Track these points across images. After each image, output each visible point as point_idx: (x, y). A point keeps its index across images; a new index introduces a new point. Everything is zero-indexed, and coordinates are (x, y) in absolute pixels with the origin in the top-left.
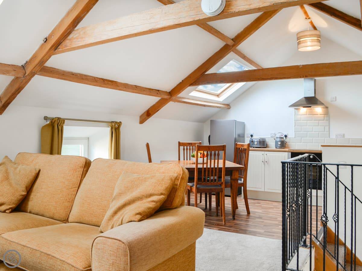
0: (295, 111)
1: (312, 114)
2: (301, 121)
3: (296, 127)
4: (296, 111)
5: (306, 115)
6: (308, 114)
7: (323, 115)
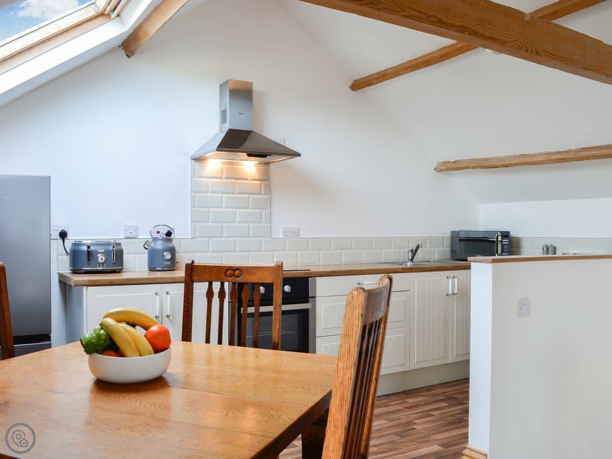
0: (194, 165)
1: (234, 175)
2: (209, 194)
3: (196, 209)
4: (197, 164)
5: (221, 178)
6: (224, 177)
7: (259, 182)
